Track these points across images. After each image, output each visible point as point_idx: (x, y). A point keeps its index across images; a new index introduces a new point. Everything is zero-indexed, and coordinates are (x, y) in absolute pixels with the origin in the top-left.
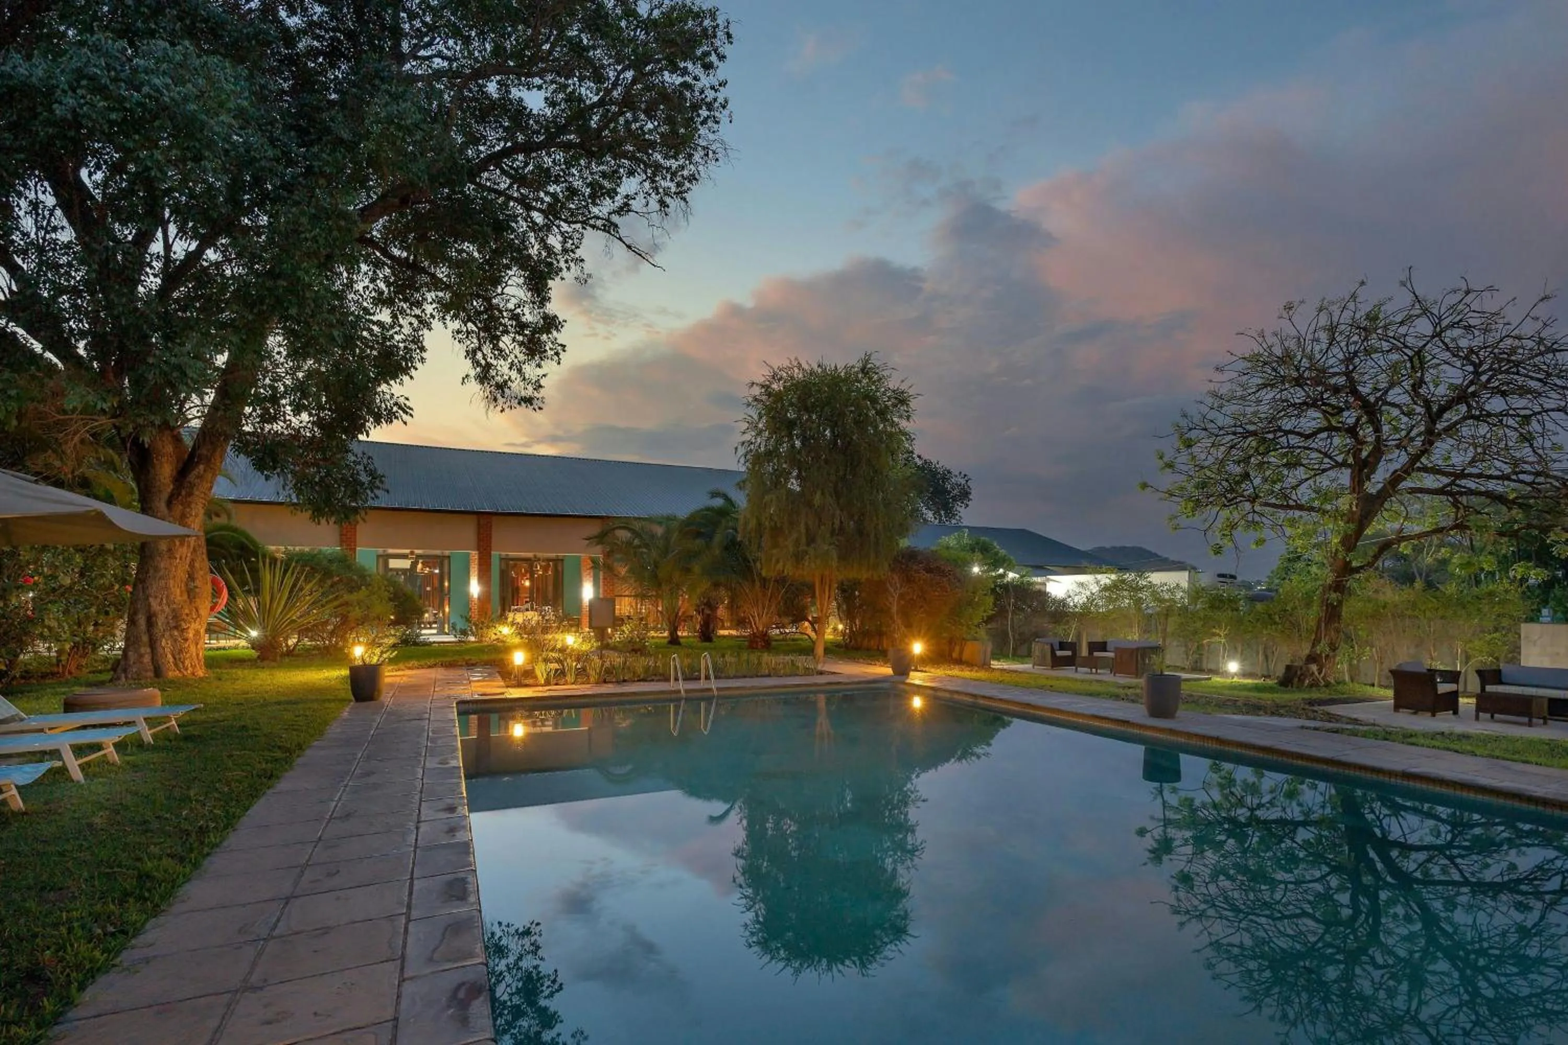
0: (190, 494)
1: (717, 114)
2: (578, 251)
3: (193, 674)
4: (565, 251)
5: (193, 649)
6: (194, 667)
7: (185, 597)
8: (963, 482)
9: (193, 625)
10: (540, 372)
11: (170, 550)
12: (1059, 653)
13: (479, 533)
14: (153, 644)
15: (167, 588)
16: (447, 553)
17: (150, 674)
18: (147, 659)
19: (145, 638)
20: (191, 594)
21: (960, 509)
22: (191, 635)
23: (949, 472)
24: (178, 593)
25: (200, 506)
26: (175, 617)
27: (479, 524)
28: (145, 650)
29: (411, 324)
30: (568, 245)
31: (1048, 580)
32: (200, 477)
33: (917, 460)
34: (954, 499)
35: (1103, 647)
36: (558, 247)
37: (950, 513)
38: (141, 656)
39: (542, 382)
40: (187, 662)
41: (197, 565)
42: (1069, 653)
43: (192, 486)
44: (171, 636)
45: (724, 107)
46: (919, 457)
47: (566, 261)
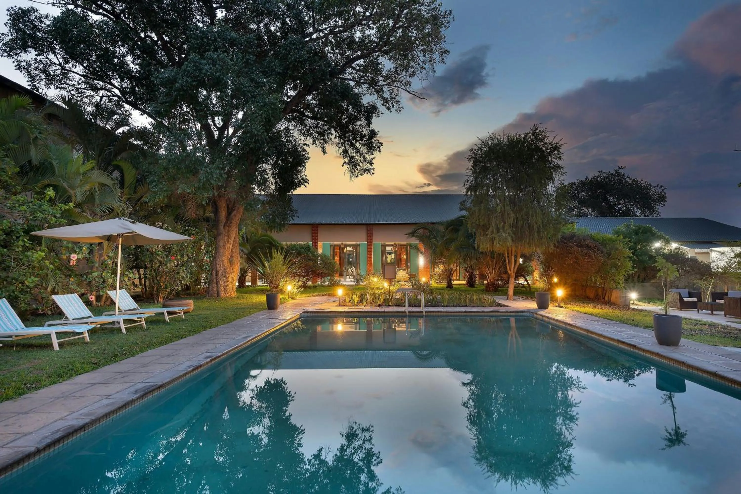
0: (231, 223)
1: (448, 19)
2: (397, 98)
3: (230, 295)
4: (392, 98)
5: (231, 285)
6: (231, 292)
7: (229, 264)
8: (660, 190)
9: (231, 276)
10: (372, 157)
11: (224, 245)
12: (686, 300)
13: (367, 234)
14: (217, 283)
15: (222, 260)
16: (358, 243)
17: (216, 295)
18: (215, 289)
19: (215, 280)
20: (231, 263)
21: (658, 208)
22: (230, 279)
23: (650, 185)
24: (226, 262)
25: (235, 227)
26: (225, 272)
27: (367, 229)
28: (215, 285)
29: (320, 143)
30: (393, 96)
31: (711, 251)
32: (235, 216)
33: (628, 180)
34: (654, 201)
35: (722, 295)
36: (389, 97)
37: (652, 210)
38: (213, 288)
39: (373, 161)
40: (228, 291)
41: (234, 251)
42: (695, 300)
43: (232, 219)
44: (223, 280)
45: (450, 15)
46: (629, 178)
47: (392, 103)
